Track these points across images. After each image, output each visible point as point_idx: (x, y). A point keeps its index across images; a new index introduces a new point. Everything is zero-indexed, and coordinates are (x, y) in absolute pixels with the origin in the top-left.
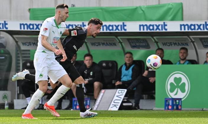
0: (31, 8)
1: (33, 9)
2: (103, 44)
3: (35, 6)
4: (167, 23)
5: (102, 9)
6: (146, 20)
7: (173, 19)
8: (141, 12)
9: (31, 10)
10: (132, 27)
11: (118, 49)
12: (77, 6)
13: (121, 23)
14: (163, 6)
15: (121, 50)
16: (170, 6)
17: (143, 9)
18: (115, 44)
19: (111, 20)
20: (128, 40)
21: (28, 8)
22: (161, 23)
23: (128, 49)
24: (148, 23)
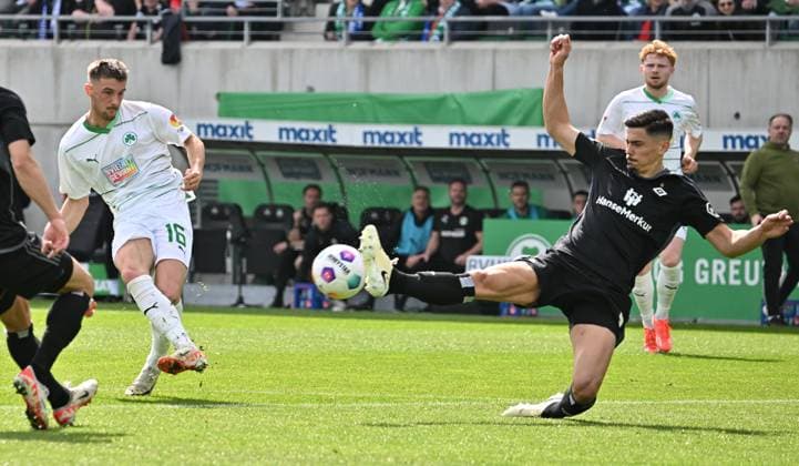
0: (222, 90)
1: (225, 94)
2: (372, 172)
3: (231, 88)
4: (511, 130)
5: (370, 97)
6: (465, 122)
7: (523, 123)
8: (454, 106)
9: (222, 98)
10: (435, 137)
11: (404, 182)
12: (319, 90)
13: (409, 129)
14: (499, 95)
15: (408, 184)
16: (517, 95)
17: (459, 100)
18: (397, 173)
19: (390, 122)
21: (216, 92)
22: (497, 130)
23: (425, 181)
24: (469, 130)
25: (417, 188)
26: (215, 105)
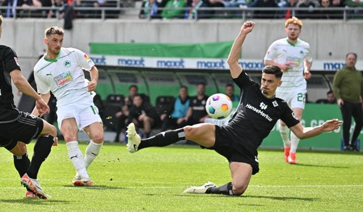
0: (92, 42)
2: (161, 79)
3: (96, 40)
4: (223, 60)
5: (160, 45)
6: (204, 56)
8: (199, 49)
9: (92, 45)
10: (191, 63)
11: (176, 84)
13: (178, 59)
14: (222, 43)
15: (178, 85)
17: (202, 46)
18: (173, 80)
19: (169, 56)
20: (187, 76)
21: (89, 42)
22: (219, 60)
23: (185, 83)
24: (206, 60)
25: (182, 87)
26: (88, 48)
